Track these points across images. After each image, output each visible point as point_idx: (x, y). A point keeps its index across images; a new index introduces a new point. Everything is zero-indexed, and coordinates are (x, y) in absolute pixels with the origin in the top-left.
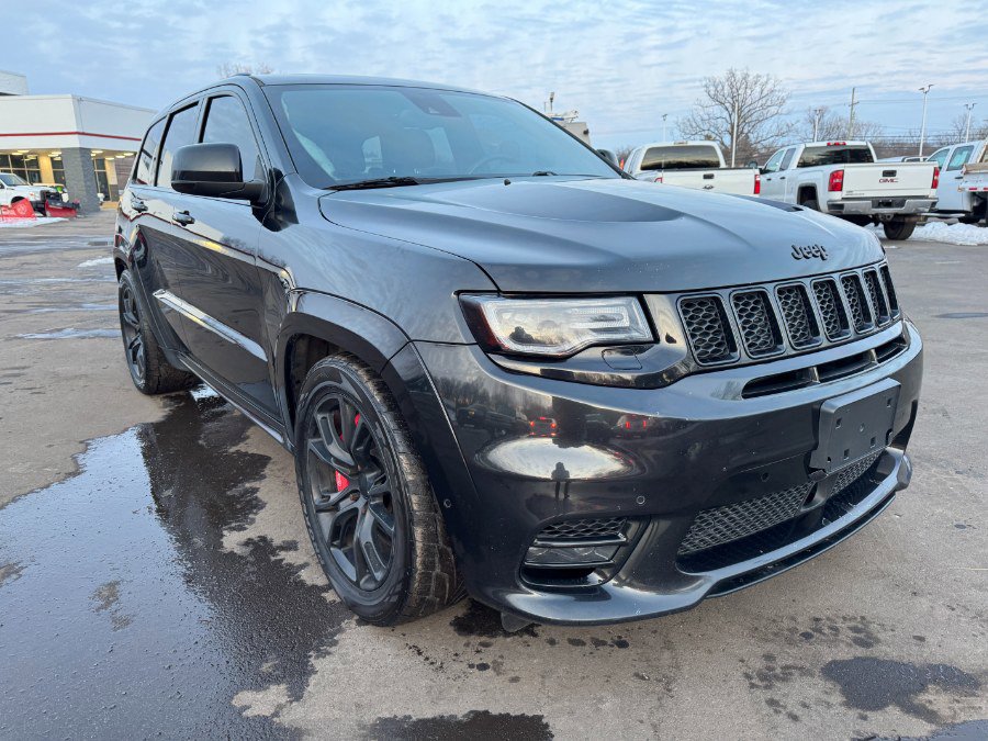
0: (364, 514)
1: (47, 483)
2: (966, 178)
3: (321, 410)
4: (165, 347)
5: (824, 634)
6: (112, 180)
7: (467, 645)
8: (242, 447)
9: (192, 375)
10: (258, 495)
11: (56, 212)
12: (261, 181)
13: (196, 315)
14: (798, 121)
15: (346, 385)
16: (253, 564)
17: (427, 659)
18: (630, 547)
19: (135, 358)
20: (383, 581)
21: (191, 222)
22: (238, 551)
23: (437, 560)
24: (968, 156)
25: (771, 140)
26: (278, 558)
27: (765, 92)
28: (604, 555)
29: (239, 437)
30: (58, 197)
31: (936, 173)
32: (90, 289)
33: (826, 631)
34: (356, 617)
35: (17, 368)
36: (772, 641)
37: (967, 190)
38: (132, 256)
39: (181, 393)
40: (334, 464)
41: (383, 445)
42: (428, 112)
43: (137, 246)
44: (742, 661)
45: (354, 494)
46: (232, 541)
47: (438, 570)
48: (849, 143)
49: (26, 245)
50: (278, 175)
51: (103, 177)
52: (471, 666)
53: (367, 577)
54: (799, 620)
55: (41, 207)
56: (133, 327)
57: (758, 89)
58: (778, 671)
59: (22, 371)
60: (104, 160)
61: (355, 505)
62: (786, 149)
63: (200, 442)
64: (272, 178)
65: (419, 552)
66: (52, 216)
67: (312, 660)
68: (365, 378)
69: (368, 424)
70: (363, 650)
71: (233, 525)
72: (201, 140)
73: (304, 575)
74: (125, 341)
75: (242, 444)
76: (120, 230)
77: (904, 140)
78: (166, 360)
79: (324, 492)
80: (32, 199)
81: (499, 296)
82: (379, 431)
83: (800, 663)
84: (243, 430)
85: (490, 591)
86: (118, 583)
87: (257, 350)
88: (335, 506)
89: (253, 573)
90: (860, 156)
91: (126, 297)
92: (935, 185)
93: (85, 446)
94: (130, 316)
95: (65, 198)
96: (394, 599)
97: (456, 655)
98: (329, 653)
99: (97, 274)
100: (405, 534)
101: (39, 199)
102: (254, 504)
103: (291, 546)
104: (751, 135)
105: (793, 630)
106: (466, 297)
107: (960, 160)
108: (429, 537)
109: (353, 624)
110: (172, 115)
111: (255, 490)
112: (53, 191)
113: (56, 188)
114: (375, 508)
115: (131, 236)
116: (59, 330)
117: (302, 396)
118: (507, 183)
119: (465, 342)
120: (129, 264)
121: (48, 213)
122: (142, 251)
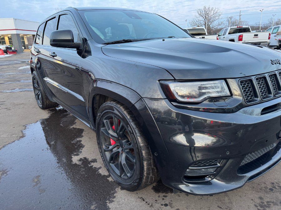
0: (122, 154)
1: (14, 140)
2: (277, 36)
3: (105, 119)
4: (48, 95)
5: (277, 189)
6: (26, 43)
7: (159, 197)
8: (74, 126)
9: (56, 103)
10: (82, 142)
11: (10, 53)
12: (80, 42)
13: (55, 84)
14: (224, 21)
15: (116, 112)
16: (83, 168)
17: (147, 202)
18: (221, 168)
19: (38, 98)
20: (131, 177)
21: (56, 56)
22: (78, 163)
23: (151, 171)
24: (278, 30)
25: (216, 26)
26: (91, 165)
27: (215, 13)
28: (212, 170)
29: (73, 123)
30: (11, 48)
31: (270, 35)
32: (22, 76)
33: (277, 187)
34: (120, 187)
35: (2, 102)
36: (260, 192)
37: (278, 39)
38: (36, 66)
39: (53, 108)
40: (111, 137)
41: (131, 133)
42: (132, 18)
43: (38, 63)
44: (252, 200)
45: (118, 147)
46: (75, 159)
47: (151, 175)
48: (243, 27)
49: (2, 63)
50: (86, 39)
51: (24, 42)
52: (162, 205)
53: (124, 174)
54: (267, 183)
55: (6, 52)
56: (37, 88)
57: (213, 11)
58: (266, 203)
59: (3, 103)
60: (23, 37)
61: (118, 150)
62: (225, 29)
63: (61, 125)
64: (84, 41)
65: (145, 170)
66: (9, 54)
67: (108, 204)
68: (123, 110)
69: (125, 125)
70: (124, 199)
71: (75, 153)
72: (57, 29)
73: (101, 171)
74: (35, 93)
75: (74, 125)
76: (32, 59)
77: (254, 26)
78: (48, 99)
79: (107, 145)
80: (3, 49)
81: (175, 81)
82: (129, 128)
83: (272, 200)
84: (74, 120)
85: (173, 184)
86: (39, 176)
87: (81, 98)
88: (111, 150)
89: (84, 171)
90: (246, 30)
91: (35, 79)
92: (269, 38)
93: (25, 127)
94: (36, 85)
95: (13, 49)
96: (136, 184)
97: (156, 201)
98: (113, 201)
99: (24, 71)
100: (140, 164)
101: (5, 49)
102: (80, 146)
103: (94, 161)
104: (211, 25)
105: (266, 188)
106: (162, 82)
107: (275, 31)
108: (149, 165)
109: (120, 190)
110: (47, 22)
111: (80, 141)
112: (9, 47)
113: (10, 46)
114: (127, 153)
115: (35, 60)
116: (14, 89)
117: (99, 114)
118: (163, 40)
119: (163, 98)
120: (35, 69)
121: (8, 53)
122: (39, 65)
